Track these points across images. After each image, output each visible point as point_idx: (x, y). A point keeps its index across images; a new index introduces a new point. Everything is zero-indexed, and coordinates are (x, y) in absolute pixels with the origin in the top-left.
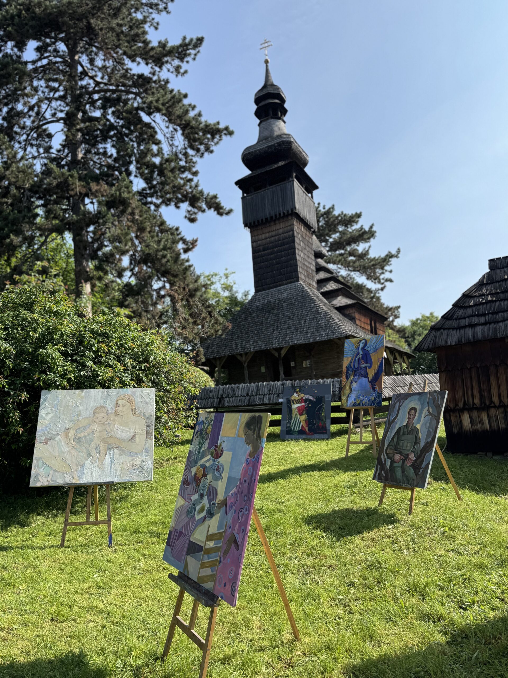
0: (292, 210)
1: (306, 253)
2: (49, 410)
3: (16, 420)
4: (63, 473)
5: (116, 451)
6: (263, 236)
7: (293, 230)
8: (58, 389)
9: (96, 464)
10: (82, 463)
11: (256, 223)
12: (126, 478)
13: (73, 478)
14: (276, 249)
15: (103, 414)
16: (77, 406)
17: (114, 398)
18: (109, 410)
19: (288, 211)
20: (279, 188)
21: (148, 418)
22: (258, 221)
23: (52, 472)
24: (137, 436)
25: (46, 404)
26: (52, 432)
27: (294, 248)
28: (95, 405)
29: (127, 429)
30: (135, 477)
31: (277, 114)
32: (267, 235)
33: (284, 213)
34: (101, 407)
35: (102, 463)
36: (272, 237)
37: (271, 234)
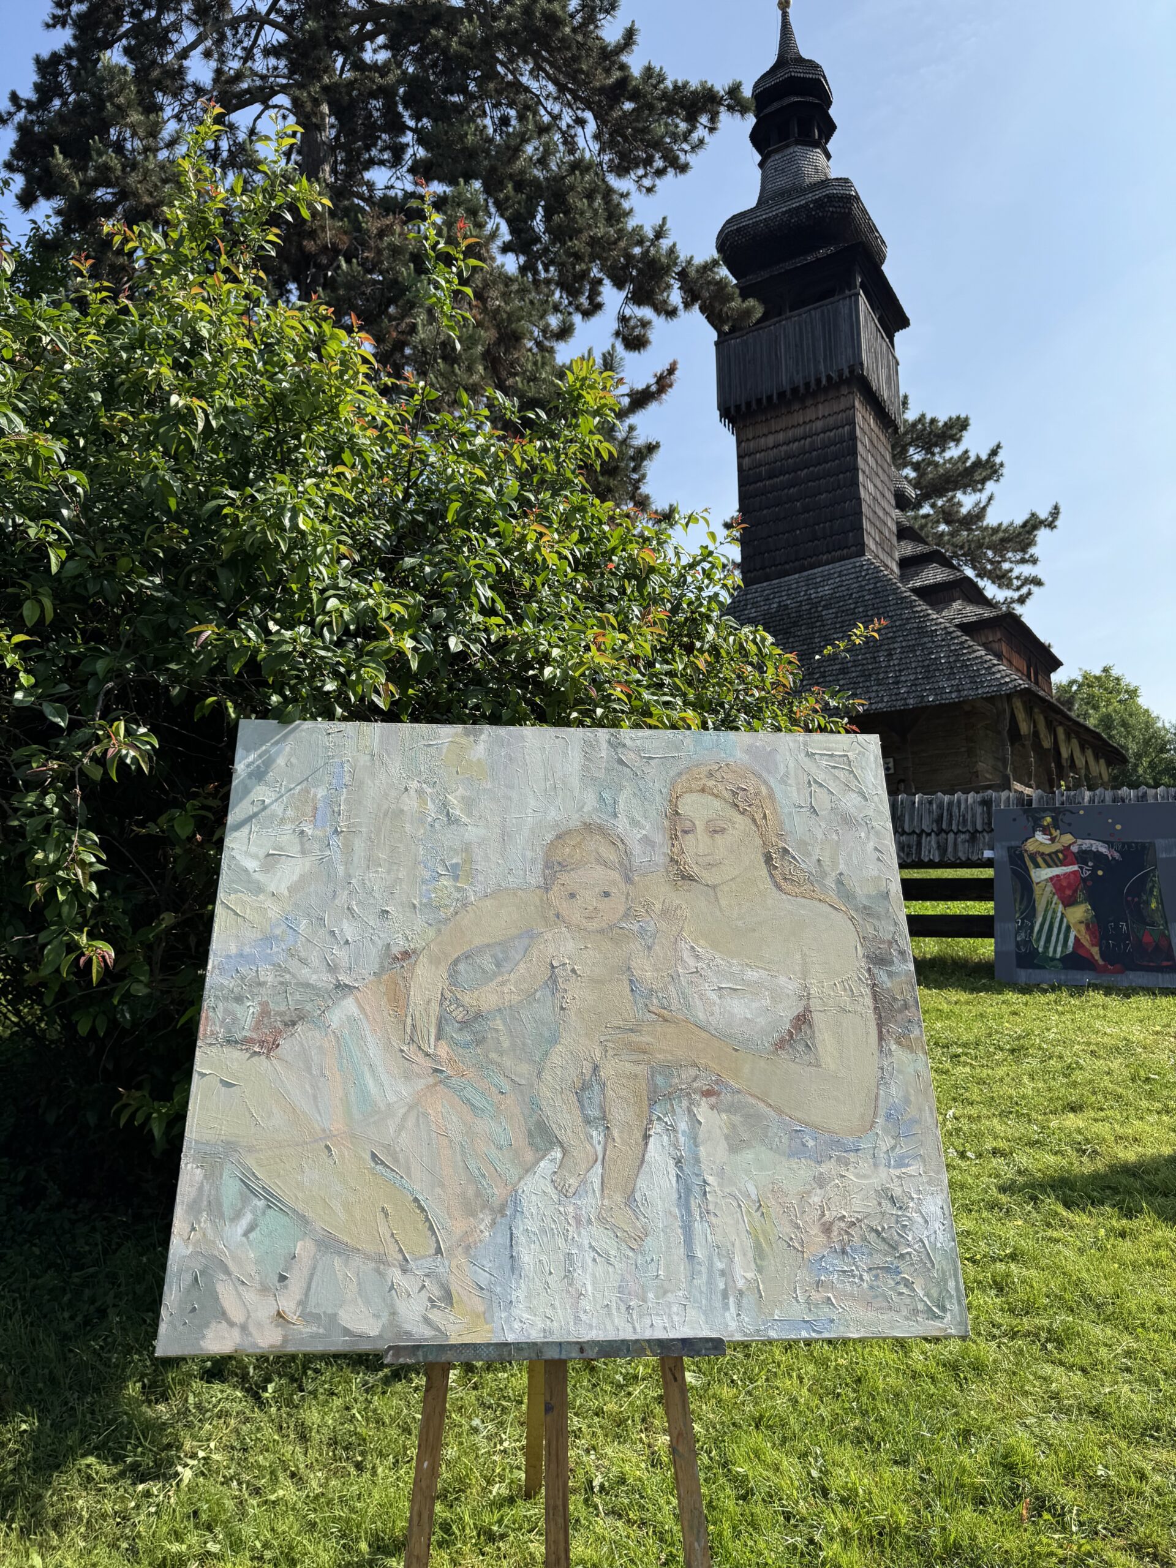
0: (852, 370)
1: (879, 484)
2: (287, 838)
3: (77, 891)
4: (381, 1260)
5: (703, 1112)
6: (771, 440)
7: (852, 423)
8: (330, 716)
9: (590, 1203)
10: (498, 1193)
11: (754, 406)
12: (798, 1311)
13: (448, 1297)
14: (803, 474)
15: (598, 874)
16: (451, 820)
17: (656, 781)
18: (637, 849)
19: (840, 373)
20: (816, 315)
21: (867, 911)
22: (759, 401)
23: (304, 1248)
24: (817, 1018)
25: (262, 793)
26: (305, 974)
27: (855, 469)
28: (553, 814)
29: (752, 975)
30: (858, 1311)
31: (810, 134)
32: (781, 437)
33: (829, 378)
34: (588, 826)
35: (630, 1198)
36: (795, 441)
37: (790, 433)
